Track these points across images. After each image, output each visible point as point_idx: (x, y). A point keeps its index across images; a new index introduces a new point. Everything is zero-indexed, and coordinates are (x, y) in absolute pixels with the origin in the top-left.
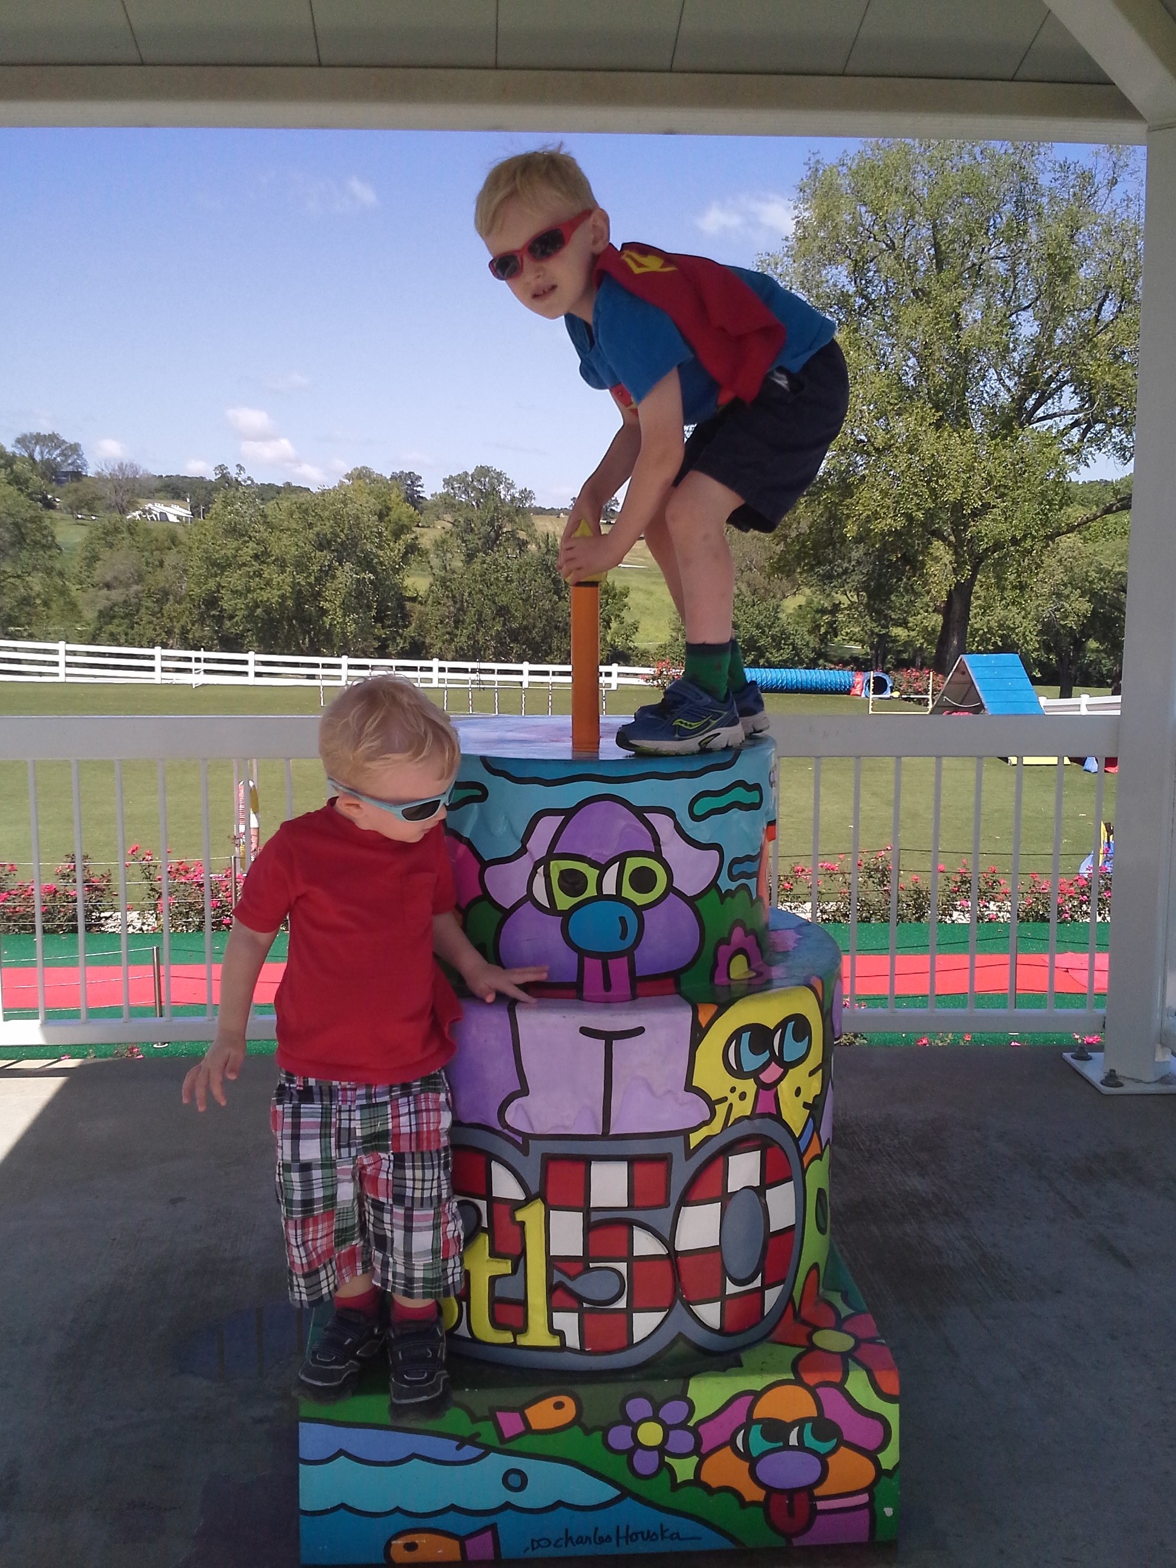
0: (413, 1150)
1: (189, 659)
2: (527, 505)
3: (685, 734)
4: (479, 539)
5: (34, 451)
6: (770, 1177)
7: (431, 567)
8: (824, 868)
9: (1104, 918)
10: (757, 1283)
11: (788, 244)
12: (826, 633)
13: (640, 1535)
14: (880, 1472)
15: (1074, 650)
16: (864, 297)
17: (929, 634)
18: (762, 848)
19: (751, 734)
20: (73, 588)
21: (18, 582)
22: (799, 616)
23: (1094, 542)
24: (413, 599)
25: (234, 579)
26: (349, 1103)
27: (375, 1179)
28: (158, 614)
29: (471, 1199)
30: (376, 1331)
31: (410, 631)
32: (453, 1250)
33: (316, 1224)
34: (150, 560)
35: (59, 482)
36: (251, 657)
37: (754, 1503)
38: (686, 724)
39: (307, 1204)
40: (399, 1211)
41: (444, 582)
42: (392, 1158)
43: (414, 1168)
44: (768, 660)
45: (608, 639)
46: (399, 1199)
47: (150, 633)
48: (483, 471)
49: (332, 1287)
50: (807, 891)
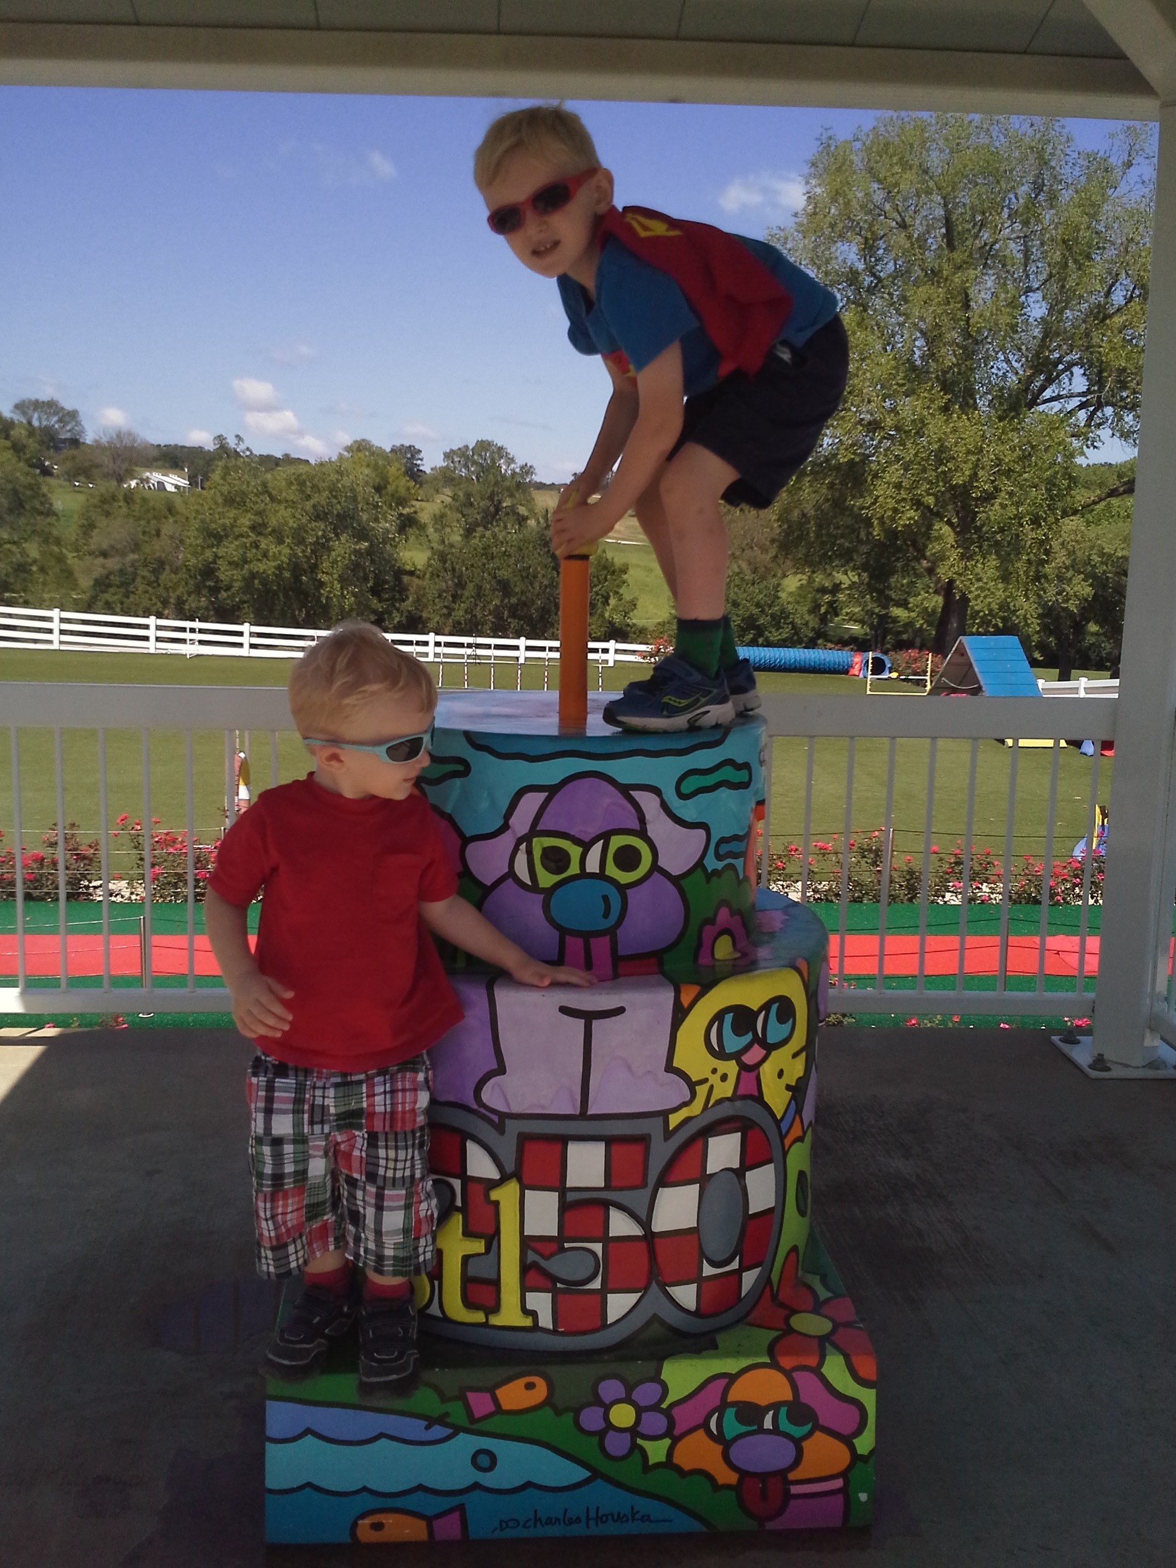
0: (387, 1129)
1: (183, 630)
2: (528, 480)
3: (673, 711)
4: (478, 513)
5: (32, 417)
6: (750, 1160)
7: (429, 541)
8: (818, 848)
9: (1097, 901)
10: (735, 1265)
11: (797, 220)
12: (826, 613)
13: (610, 1517)
14: (855, 1457)
15: (1073, 633)
16: (874, 275)
17: (929, 616)
18: (750, 827)
19: (741, 712)
20: (70, 557)
21: (14, 548)
22: (800, 595)
23: (1097, 525)
24: (411, 573)
25: (231, 549)
26: (324, 1080)
27: (348, 1156)
28: (155, 583)
29: (445, 1178)
30: (345, 1309)
31: (408, 605)
32: (425, 1229)
33: (285, 1198)
34: (147, 529)
35: (57, 449)
36: (246, 628)
37: (728, 1487)
38: (675, 701)
39: (278, 1178)
40: (372, 1189)
41: (443, 558)
42: (366, 1136)
43: (387, 1147)
44: (767, 639)
45: (607, 615)
46: (372, 1177)
47: (146, 603)
48: (483, 446)
49: (301, 1261)
50: (799, 870)
